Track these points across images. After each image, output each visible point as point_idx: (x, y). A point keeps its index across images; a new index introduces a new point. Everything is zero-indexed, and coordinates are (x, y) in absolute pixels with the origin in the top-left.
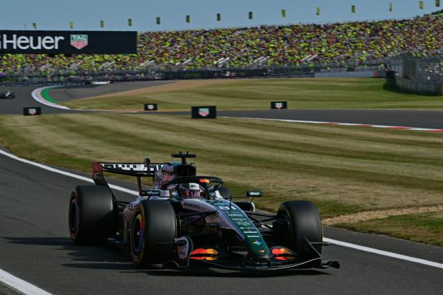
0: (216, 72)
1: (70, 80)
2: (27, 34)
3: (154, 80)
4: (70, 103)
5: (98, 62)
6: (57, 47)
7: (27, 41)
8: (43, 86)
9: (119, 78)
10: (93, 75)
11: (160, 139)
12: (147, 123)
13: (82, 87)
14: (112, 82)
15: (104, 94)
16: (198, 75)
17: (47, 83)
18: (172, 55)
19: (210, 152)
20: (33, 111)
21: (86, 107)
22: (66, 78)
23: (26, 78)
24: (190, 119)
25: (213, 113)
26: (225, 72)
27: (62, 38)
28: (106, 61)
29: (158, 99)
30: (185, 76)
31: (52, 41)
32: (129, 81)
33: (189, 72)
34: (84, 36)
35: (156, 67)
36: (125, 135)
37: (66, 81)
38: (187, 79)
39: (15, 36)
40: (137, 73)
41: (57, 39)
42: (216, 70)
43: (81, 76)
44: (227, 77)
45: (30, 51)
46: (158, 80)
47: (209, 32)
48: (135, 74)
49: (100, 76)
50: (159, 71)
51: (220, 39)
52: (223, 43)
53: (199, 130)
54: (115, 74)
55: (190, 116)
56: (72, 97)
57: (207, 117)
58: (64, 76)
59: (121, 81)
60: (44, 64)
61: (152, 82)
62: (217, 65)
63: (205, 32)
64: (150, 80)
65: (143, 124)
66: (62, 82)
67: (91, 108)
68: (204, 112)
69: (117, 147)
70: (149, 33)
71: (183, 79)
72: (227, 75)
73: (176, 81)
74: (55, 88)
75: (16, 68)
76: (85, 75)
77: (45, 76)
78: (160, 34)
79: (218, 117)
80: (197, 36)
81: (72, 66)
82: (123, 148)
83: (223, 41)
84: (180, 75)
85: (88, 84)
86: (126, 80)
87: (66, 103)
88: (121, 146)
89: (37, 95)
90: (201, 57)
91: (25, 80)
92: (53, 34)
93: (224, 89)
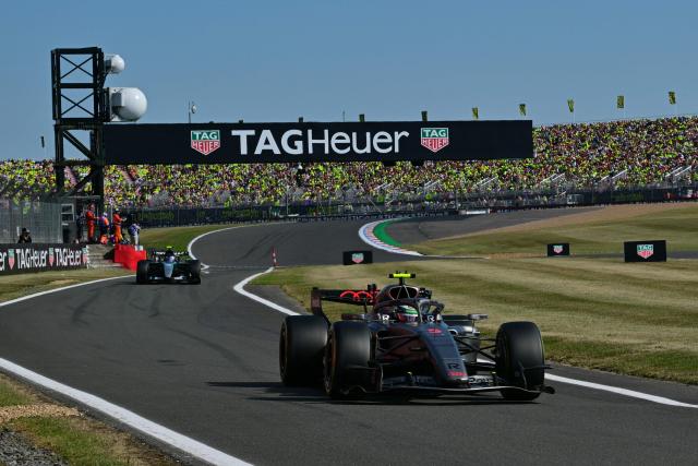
0: (669, 190)
1: (423, 209)
2: (347, 127)
3: (566, 205)
4: (423, 246)
5: (471, 178)
6: (397, 150)
7: (347, 141)
8: (378, 219)
9: (505, 203)
10: (463, 199)
11: (569, 292)
12: (549, 269)
13: (444, 219)
14: (494, 210)
15: (481, 230)
16: (640, 196)
17: (384, 215)
18: (595, 164)
19: (649, 308)
20: (358, 257)
21: (449, 252)
22: (417, 206)
23: (350, 207)
24: (620, 263)
25: (660, 253)
26: (685, 190)
27: (406, 134)
28: (483, 176)
29: (570, 236)
30: (618, 198)
31: (389, 140)
32: (524, 208)
33: (623, 191)
34: (443, 130)
35: (568, 185)
36: (511, 287)
37: (416, 211)
38: (620, 203)
39: (326, 132)
40: (536, 195)
41: (398, 136)
42: (670, 187)
43: (442, 201)
44: (688, 199)
45: (352, 156)
46: (572, 205)
47: (657, 122)
48: (532, 197)
49: (474, 200)
50: (571, 191)
51: (676, 135)
52: (682, 142)
53: (634, 278)
54: (499, 198)
55: (623, 259)
56: (427, 236)
57: (651, 259)
58: (414, 202)
59: (509, 209)
60: (380, 183)
61: (562, 209)
62: (670, 180)
63: (650, 123)
64: (559, 206)
65: (542, 272)
66: (410, 213)
67: (458, 253)
68: (646, 251)
69: (493, 304)
70: (556, 127)
71: (614, 203)
72: (689, 196)
73: (603, 206)
74: (399, 222)
75: (333, 189)
76: (448, 200)
77: (382, 204)
78: (574, 128)
79: (668, 259)
80: (637, 131)
81: (427, 186)
82: (504, 306)
83: (681, 138)
84: (608, 197)
85: (454, 214)
86: (517, 207)
87: (416, 246)
88: (501, 303)
89: (367, 234)
90: (644, 166)
91: (348, 211)
92: (391, 127)
93: (683, 217)
